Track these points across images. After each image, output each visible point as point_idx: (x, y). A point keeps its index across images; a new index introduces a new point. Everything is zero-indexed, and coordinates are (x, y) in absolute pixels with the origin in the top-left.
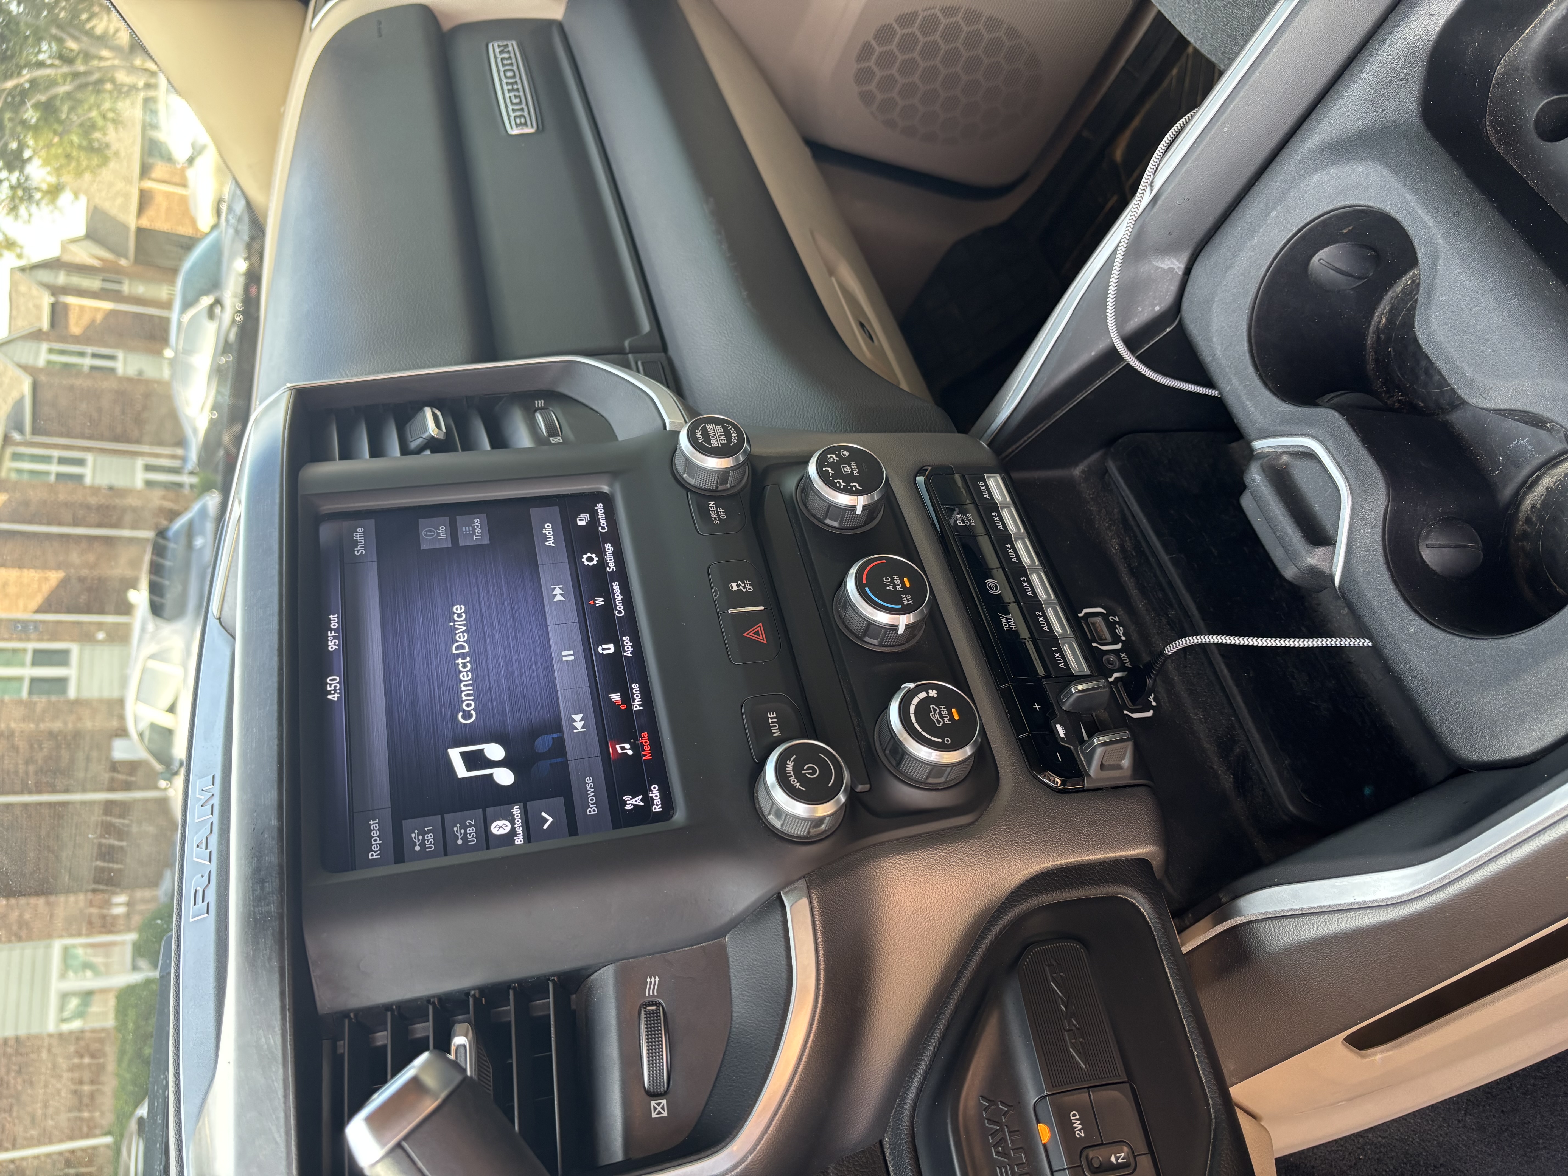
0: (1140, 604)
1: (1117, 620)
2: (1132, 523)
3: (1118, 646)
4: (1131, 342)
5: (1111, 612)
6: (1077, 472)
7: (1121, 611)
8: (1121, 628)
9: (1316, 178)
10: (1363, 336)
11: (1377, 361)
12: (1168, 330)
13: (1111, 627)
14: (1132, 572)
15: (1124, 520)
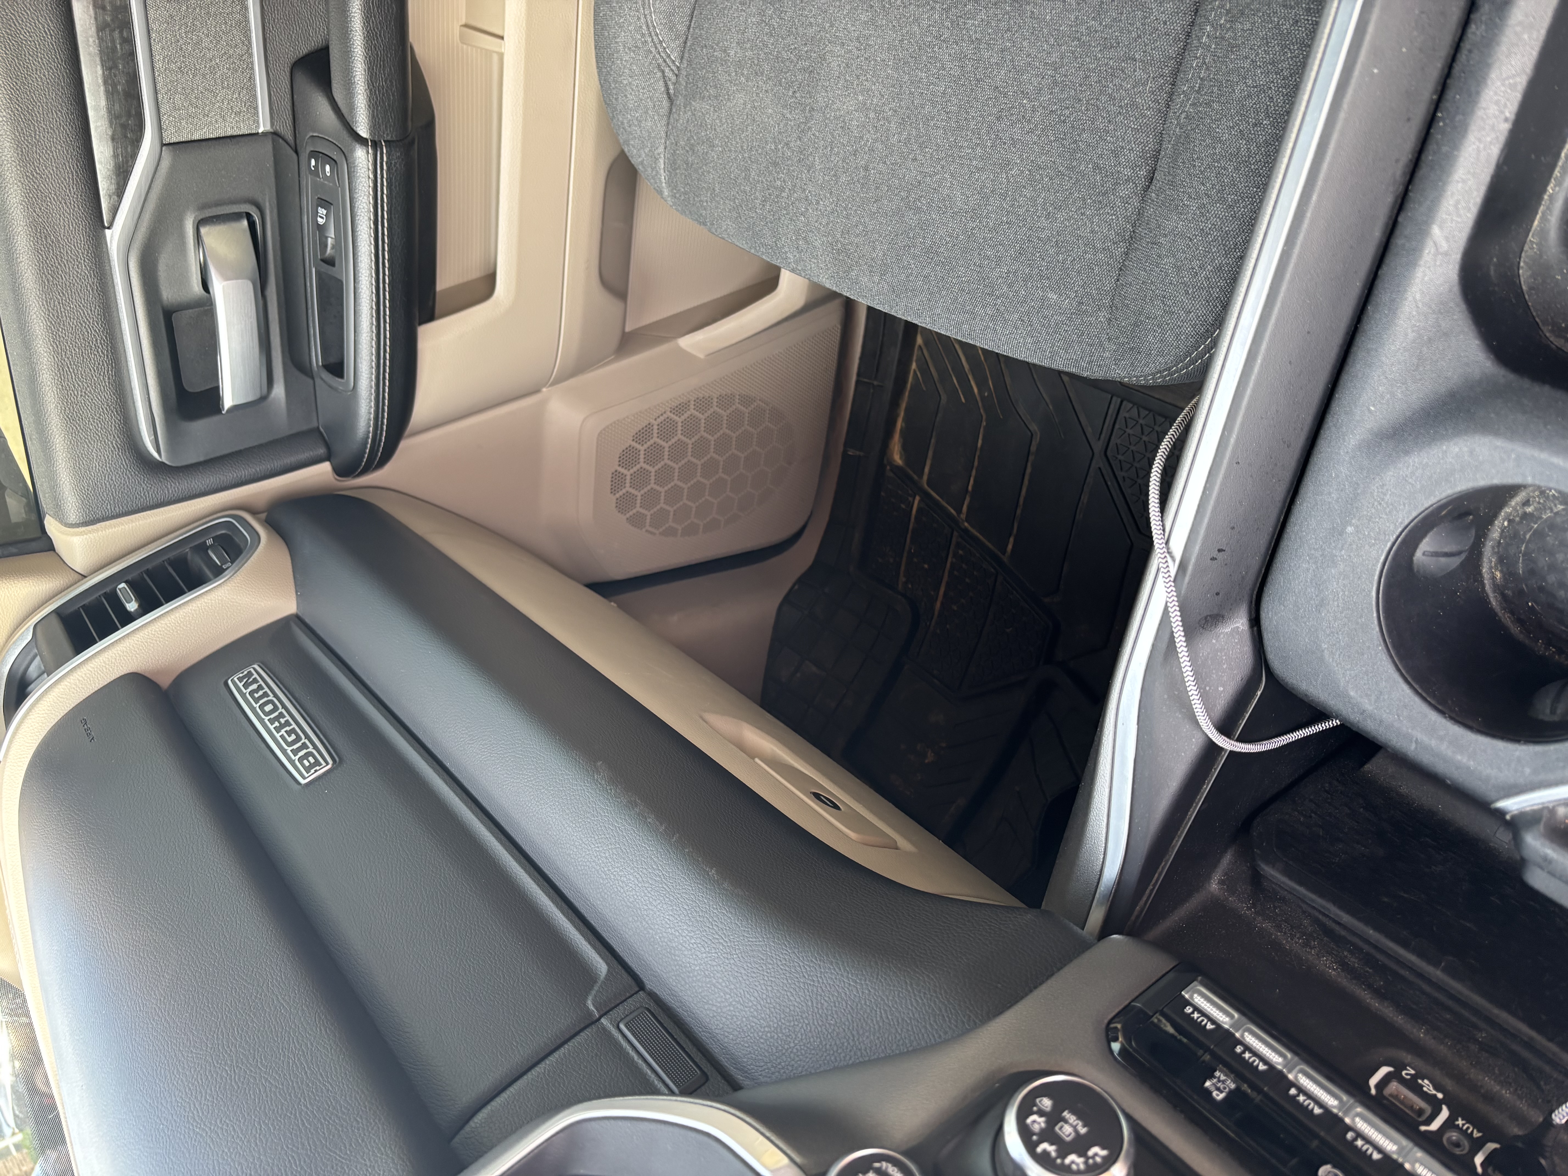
0: (1420, 1034)
1: (1413, 1072)
2: (1343, 933)
3: (1445, 1113)
4: (1225, 727)
5: (1399, 1066)
6: (1214, 886)
7: (1409, 1058)
8: (1426, 1081)
10: (1484, 601)
11: (1520, 621)
12: (1259, 693)
13: (1413, 1085)
14: (1379, 994)
15: (1328, 932)
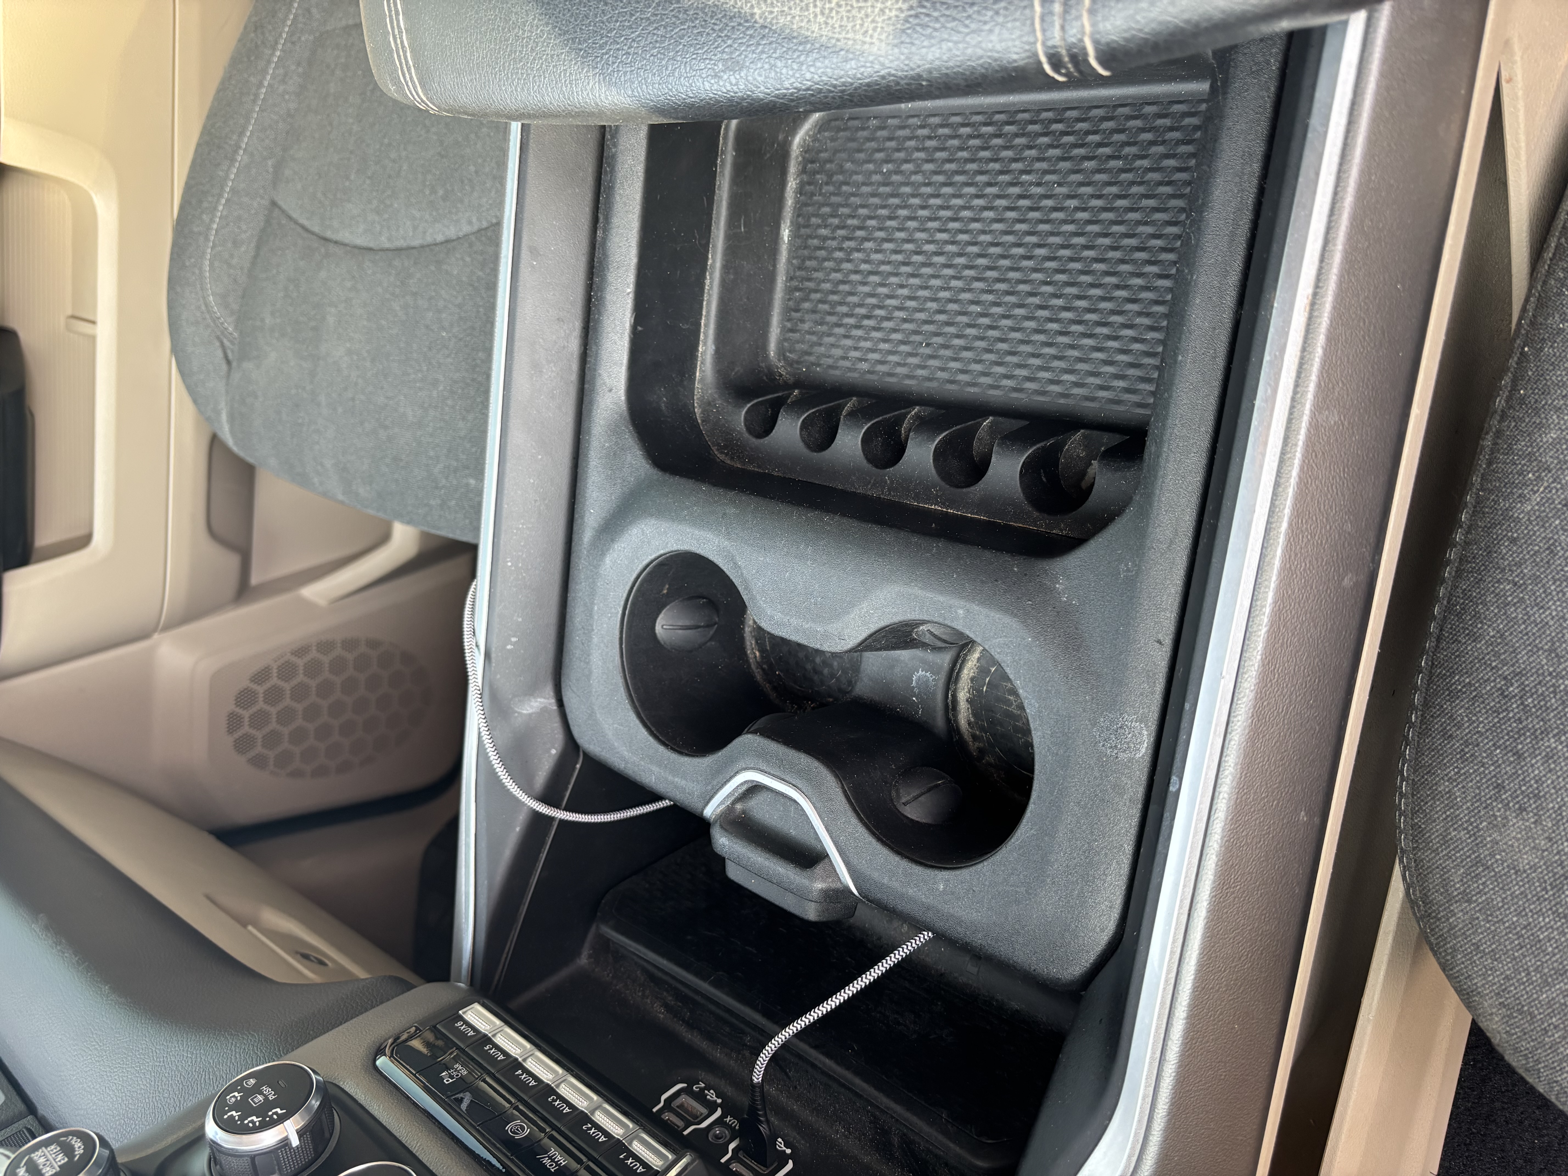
0: (717, 1054)
1: (703, 1085)
2: (660, 974)
3: (719, 1113)
4: (549, 797)
5: (691, 1082)
6: (583, 960)
7: (702, 1074)
8: (712, 1091)
9: (608, 560)
10: (750, 676)
11: (775, 688)
12: (578, 766)
13: (700, 1097)
14: (691, 1025)
15: (652, 978)
